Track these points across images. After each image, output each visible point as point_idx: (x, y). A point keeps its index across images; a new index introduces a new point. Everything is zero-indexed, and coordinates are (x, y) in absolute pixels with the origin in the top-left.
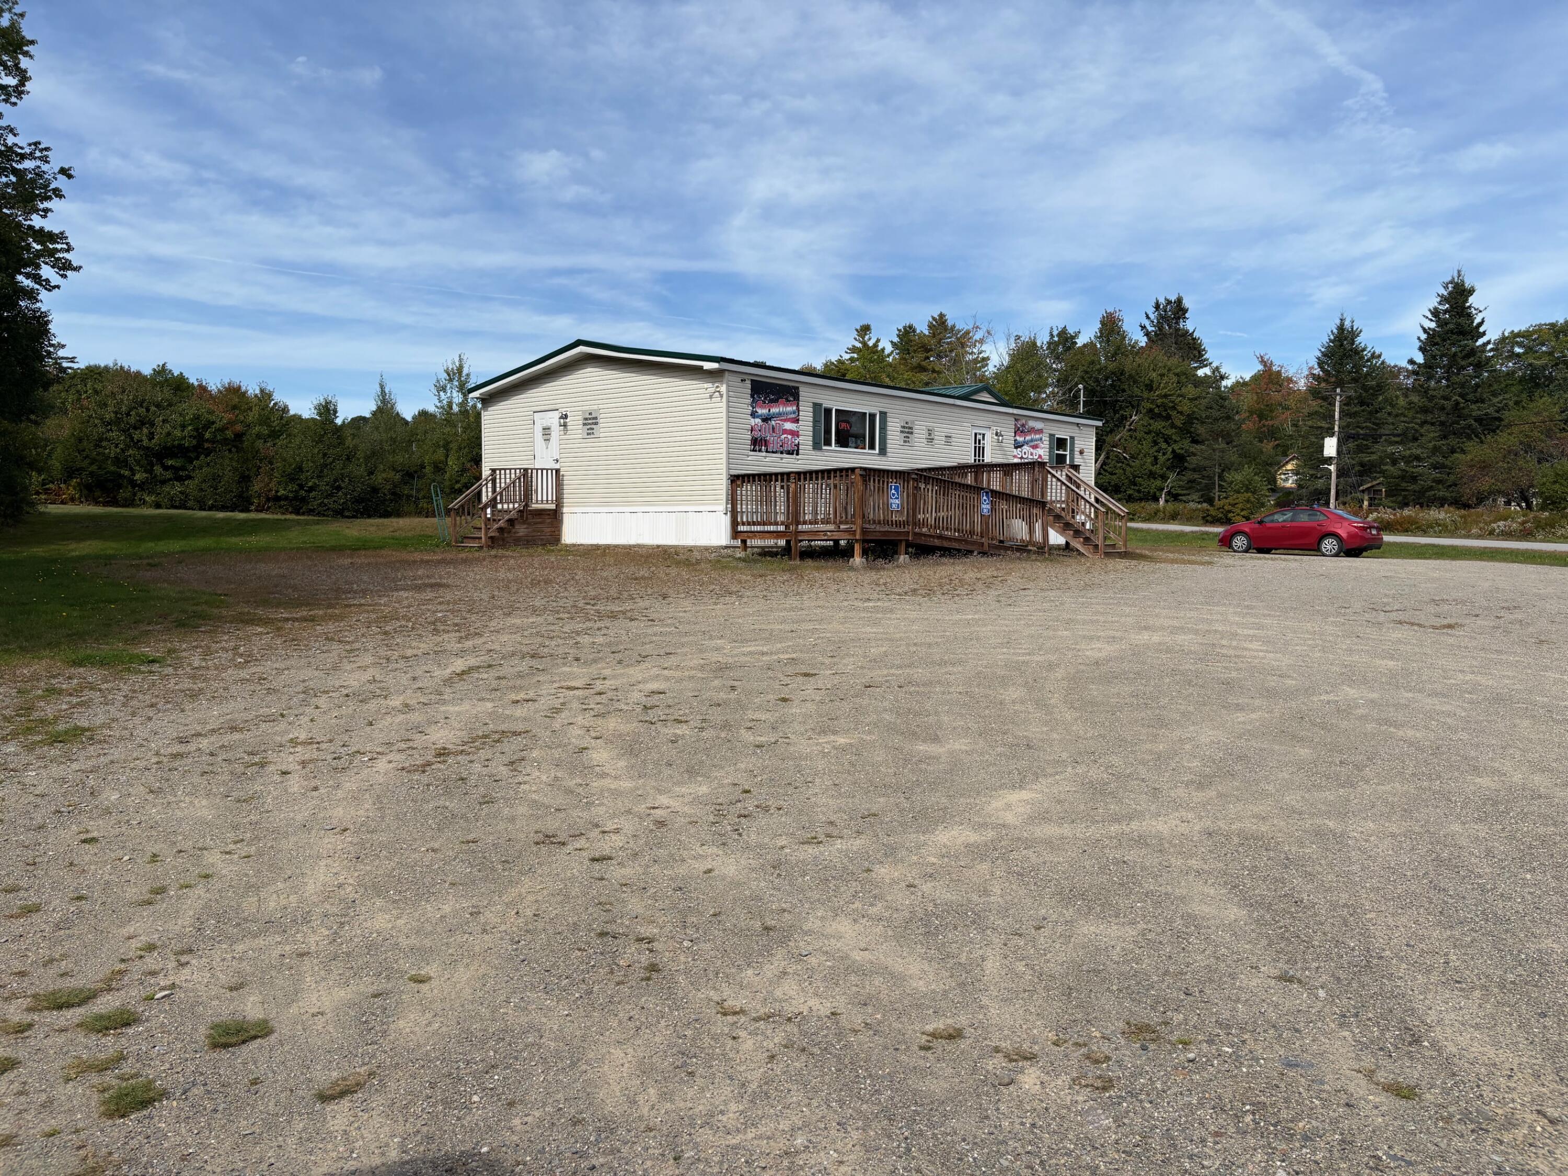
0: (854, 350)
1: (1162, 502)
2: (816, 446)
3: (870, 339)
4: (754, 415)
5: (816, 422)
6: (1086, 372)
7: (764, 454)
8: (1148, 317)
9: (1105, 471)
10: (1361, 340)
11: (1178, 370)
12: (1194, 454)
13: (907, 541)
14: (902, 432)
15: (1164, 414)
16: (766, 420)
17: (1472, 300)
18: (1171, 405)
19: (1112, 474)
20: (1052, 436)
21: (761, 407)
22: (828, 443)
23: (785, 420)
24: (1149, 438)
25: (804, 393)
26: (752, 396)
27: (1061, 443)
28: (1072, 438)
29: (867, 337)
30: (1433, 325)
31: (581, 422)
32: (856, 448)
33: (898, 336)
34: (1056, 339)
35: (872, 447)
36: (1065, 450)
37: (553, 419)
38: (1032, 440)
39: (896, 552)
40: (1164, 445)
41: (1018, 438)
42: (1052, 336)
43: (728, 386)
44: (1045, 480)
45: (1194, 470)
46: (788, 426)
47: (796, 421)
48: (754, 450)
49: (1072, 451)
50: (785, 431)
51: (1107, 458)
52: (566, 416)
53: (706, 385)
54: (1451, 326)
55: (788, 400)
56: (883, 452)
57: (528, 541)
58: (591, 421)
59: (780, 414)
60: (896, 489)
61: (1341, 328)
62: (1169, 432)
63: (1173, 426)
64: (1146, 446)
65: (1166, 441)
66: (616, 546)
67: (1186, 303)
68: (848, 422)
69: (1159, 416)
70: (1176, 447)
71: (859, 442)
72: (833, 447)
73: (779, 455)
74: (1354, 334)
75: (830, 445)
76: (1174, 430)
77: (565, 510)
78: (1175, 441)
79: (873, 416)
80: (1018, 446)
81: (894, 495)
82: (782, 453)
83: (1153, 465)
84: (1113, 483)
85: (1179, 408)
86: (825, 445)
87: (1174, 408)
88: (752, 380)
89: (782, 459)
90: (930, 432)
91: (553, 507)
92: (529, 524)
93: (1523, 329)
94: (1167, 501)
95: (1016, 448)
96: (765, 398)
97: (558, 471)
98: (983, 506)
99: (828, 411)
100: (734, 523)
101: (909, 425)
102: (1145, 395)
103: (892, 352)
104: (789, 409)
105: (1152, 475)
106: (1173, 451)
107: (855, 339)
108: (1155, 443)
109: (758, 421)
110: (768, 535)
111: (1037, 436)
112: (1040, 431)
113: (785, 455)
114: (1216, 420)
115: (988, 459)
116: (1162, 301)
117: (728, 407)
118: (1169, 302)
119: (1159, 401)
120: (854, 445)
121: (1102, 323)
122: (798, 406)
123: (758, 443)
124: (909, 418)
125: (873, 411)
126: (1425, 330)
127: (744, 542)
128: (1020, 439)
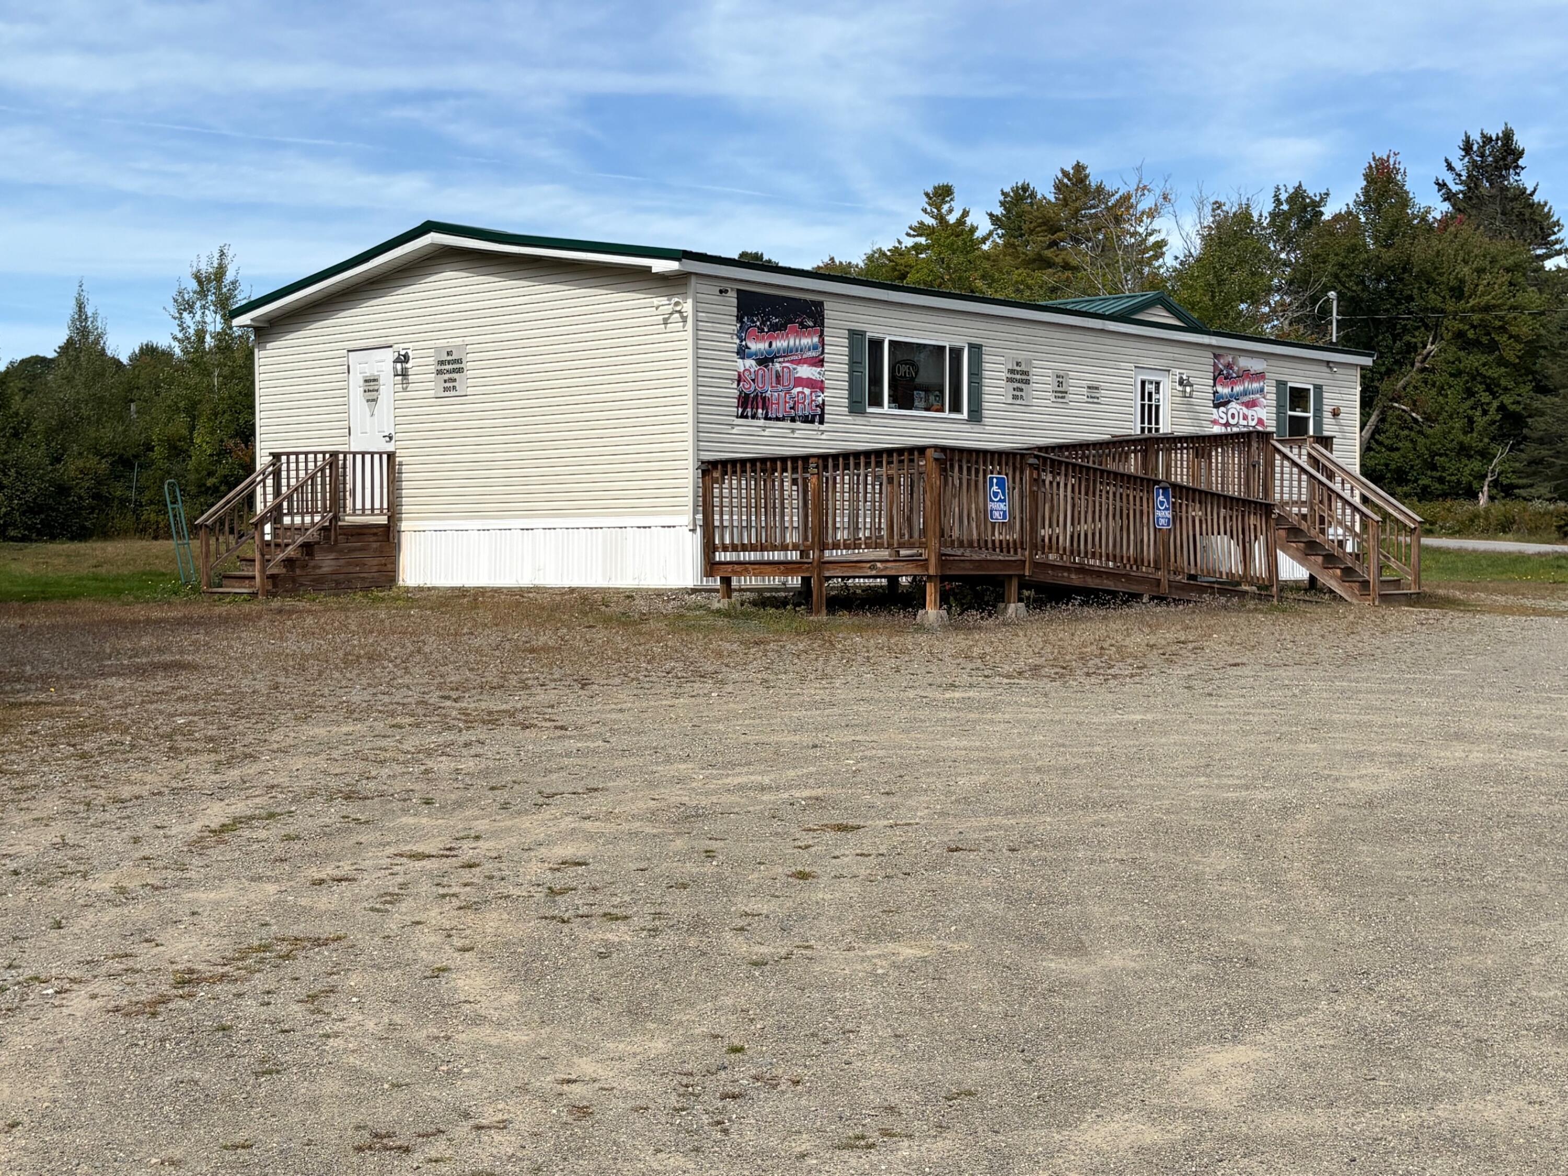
0: (921, 229)
1: (1483, 499)
2: (856, 407)
3: (951, 211)
4: (742, 352)
5: (854, 363)
6: (1343, 266)
7: (762, 422)
8: (1450, 167)
9: (1380, 443)
11: (1511, 261)
12: (1543, 414)
13: (1021, 577)
14: (1009, 380)
15: (1485, 340)
16: (764, 361)
18: (1498, 323)
19: (1391, 449)
20: (1281, 384)
21: (757, 339)
22: (876, 401)
23: (799, 362)
24: (1459, 383)
25: (833, 313)
26: (740, 319)
27: (1298, 397)
28: (1318, 388)
29: (945, 207)
31: (433, 368)
32: (927, 409)
33: (1002, 204)
34: (1285, 207)
35: (956, 407)
36: (1306, 410)
37: (382, 364)
38: (1245, 393)
39: (1001, 598)
40: (1485, 397)
41: (1219, 389)
42: (1278, 201)
43: (696, 302)
44: (1270, 464)
45: (1541, 441)
46: (805, 371)
47: (819, 362)
48: (743, 416)
49: (1318, 410)
50: (799, 382)
51: (1382, 420)
52: (406, 358)
53: (656, 301)
55: (803, 326)
56: (976, 415)
57: (338, 583)
58: (450, 367)
59: (788, 352)
60: (1001, 484)
62: (1494, 372)
63: (1502, 362)
64: (1453, 396)
65: (1488, 389)
66: (497, 591)
67: (1521, 140)
68: (913, 364)
69: (1477, 343)
70: (1507, 400)
71: (932, 398)
72: (886, 409)
73: (788, 424)
75: (879, 404)
76: (1503, 370)
77: (404, 526)
78: (1506, 389)
79: (956, 353)
80: (1220, 403)
81: (996, 494)
82: (793, 420)
83: (1465, 433)
84: (1393, 466)
85: (1514, 330)
86: (870, 405)
87: (1503, 329)
88: (739, 291)
89: (793, 430)
90: (1060, 379)
91: (383, 520)
92: (341, 551)
94: (1492, 498)
95: (1217, 406)
96: (763, 323)
97: (391, 456)
98: (1158, 513)
99: (876, 345)
100: (709, 548)
101: (1023, 368)
102: (1450, 306)
103: (990, 234)
104: (806, 341)
105: (1464, 451)
106: (1502, 408)
107: (925, 211)
108: (1470, 393)
109: (750, 363)
110: (769, 568)
111: (1256, 385)
112: (1260, 376)
113: (798, 425)
115: (1165, 427)
116: (1476, 137)
117: (697, 339)
118: (1487, 140)
119: (1476, 318)
120: (923, 404)
121: (1367, 177)
122: (821, 335)
123: (750, 404)
124: (1022, 356)
125: (958, 344)
127: (726, 581)
128: (1224, 390)
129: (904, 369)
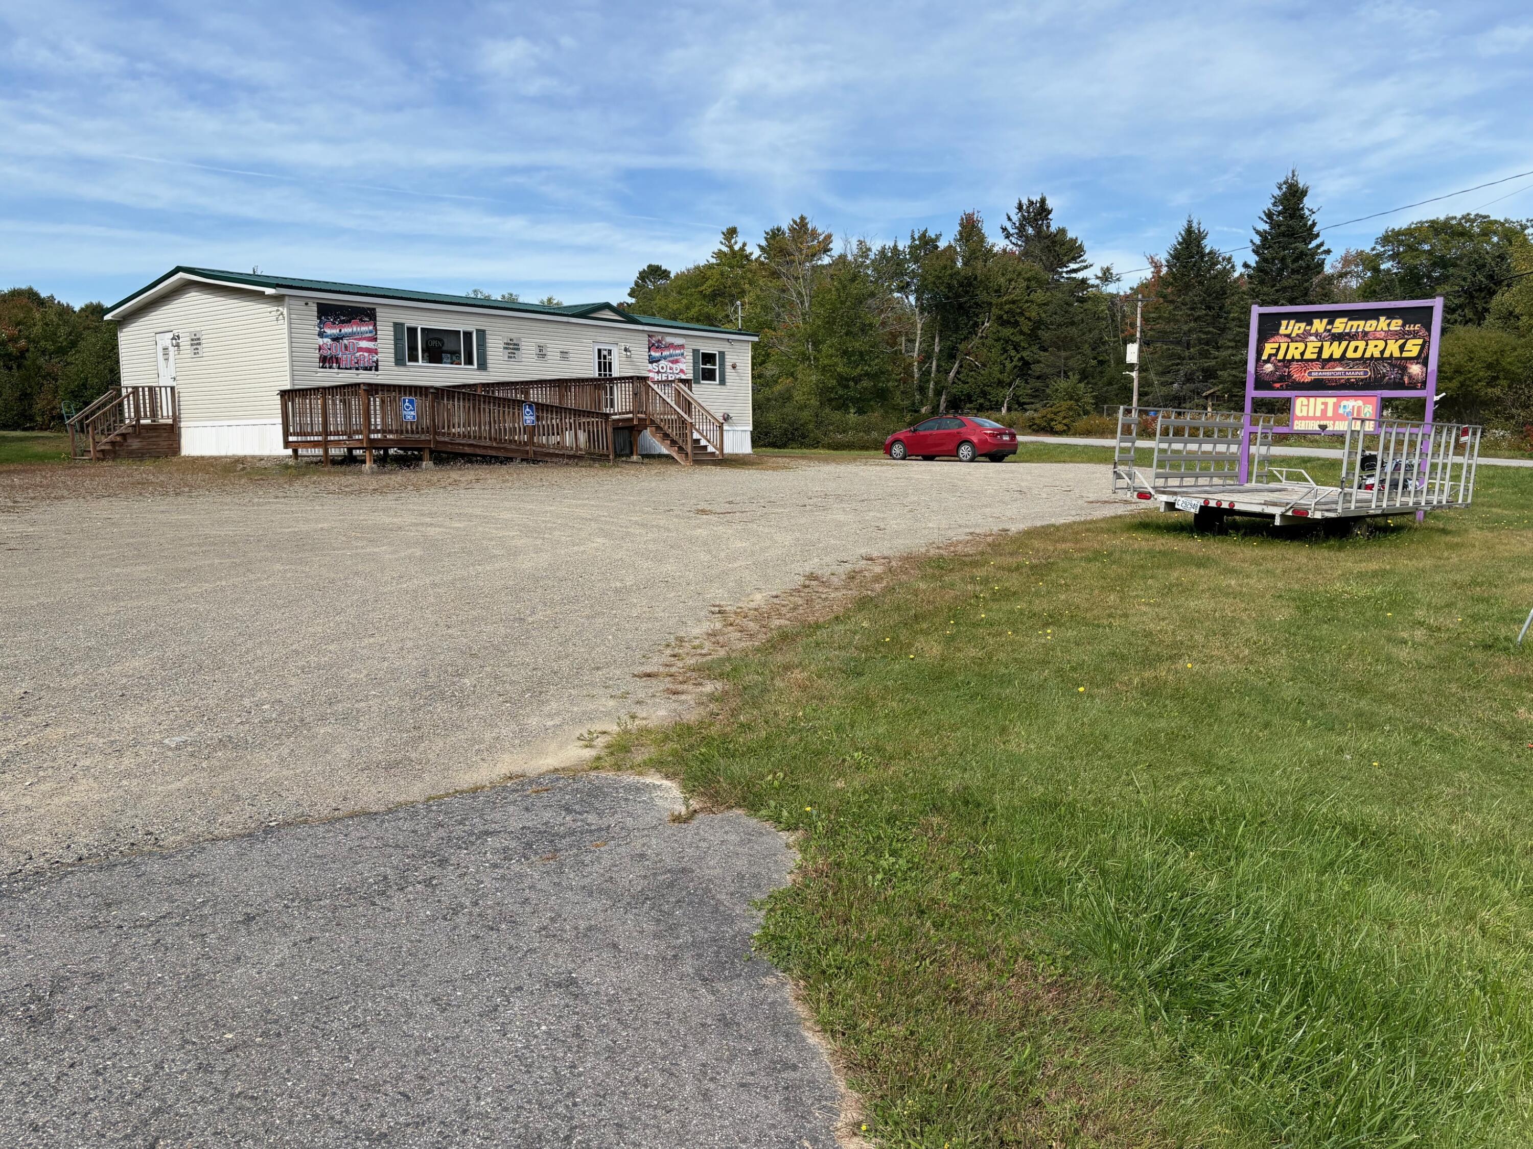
0: (720, 254)
1: (1004, 410)
2: (399, 361)
3: (736, 243)
4: (321, 335)
5: (397, 340)
6: (939, 278)
7: (336, 370)
8: (1009, 219)
9: (959, 380)
10: (1208, 245)
11: (1028, 275)
12: (1039, 362)
13: (430, 448)
14: (505, 348)
15: (1012, 320)
16: (336, 339)
17: (1308, 203)
18: (1019, 310)
19: (965, 383)
20: (696, 352)
21: (332, 328)
22: (413, 358)
23: (360, 339)
24: (999, 345)
25: (380, 313)
26: (319, 318)
27: (708, 358)
28: (722, 354)
29: (733, 241)
30: (1267, 227)
31: (189, 343)
32: (452, 363)
33: (766, 239)
34: (917, 242)
35: (469, 361)
36: (715, 365)
37: (165, 341)
38: (671, 356)
40: (1013, 353)
41: (653, 353)
42: (913, 239)
43: (289, 309)
44: (647, 394)
45: (1038, 378)
46: (364, 344)
47: (375, 339)
48: (323, 367)
49: (722, 365)
50: (360, 349)
51: (961, 366)
52: (178, 337)
53: (269, 309)
54: (1283, 228)
55: (361, 320)
56: (483, 366)
57: (143, 454)
58: (196, 342)
59: (351, 335)
60: (411, 402)
61: (1189, 231)
62: (1018, 338)
63: (1021, 333)
64: (995, 354)
65: (1015, 349)
66: (202, 458)
67: (1050, 204)
68: (441, 340)
69: (1008, 322)
70: (1025, 354)
71: (454, 358)
72: (420, 363)
73: (354, 371)
74: (1201, 236)
75: (417, 360)
76: (1022, 337)
77: (182, 424)
78: (1024, 348)
79: (468, 335)
80: (652, 361)
81: (408, 407)
82: (357, 369)
83: (1001, 373)
84: (965, 393)
85: (1027, 314)
86: (409, 361)
87: (1022, 314)
88: (318, 304)
89: (358, 375)
90: (541, 348)
91: (170, 421)
92: (144, 438)
94: (1009, 409)
95: (651, 362)
96: (335, 319)
97: (172, 388)
98: (525, 417)
99: (412, 331)
100: (286, 433)
101: (515, 342)
102: (994, 301)
103: (760, 256)
104: (364, 329)
105: (1000, 383)
106: (1022, 359)
107: (721, 243)
108: (1005, 351)
109: (327, 341)
110: (308, 444)
111: (678, 352)
112: (682, 347)
113: (361, 371)
114: (1060, 325)
115: (615, 373)
116: (1025, 202)
117: (290, 328)
118: (1031, 203)
119: (1007, 307)
120: (449, 361)
121: (961, 225)
122: (375, 325)
123: (326, 361)
124: (513, 336)
125: (469, 329)
126: (1258, 232)
127: (295, 451)
128: (656, 354)
129: (434, 343)
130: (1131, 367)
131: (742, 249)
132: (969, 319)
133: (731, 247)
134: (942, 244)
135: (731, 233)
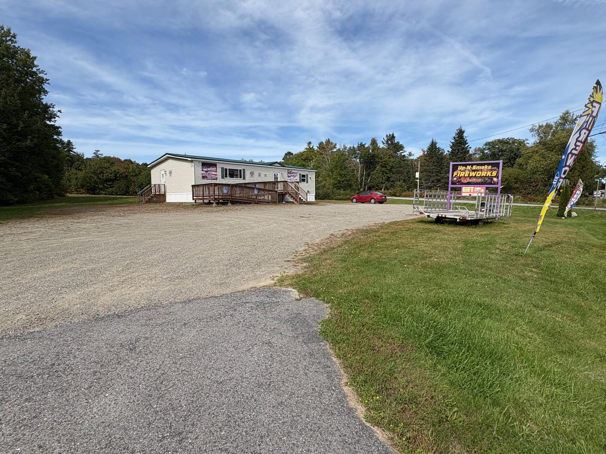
1: (383, 190)
2: (223, 177)
4: (202, 170)
5: (222, 172)
7: (206, 180)
8: (384, 139)
10: (438, 146)
11: (389, 154)
12: (392, 177)
13: (230, 200)
14: (250, 174)
16: (206, 172)
17: (465, 134)
20: (300, 174)
21: (205, 169)
22: (226, 176)
25: (218, 165)
26: (202, 166)
27: (304, 176)
28: (307, 175)
30: (454, 141)
32: (236, 178)
33: (319, 145)
34: (360, 145)
35: (241, 177)
37: (163, 172)
38: (294, 175)
39: (228, 203)
40: (385, 175)
43: (195, 164)
44: (287, 185)
45: (392, 181)
46: (213, 173)
47: (216, 172)
48: (203, 179)
49: (307, 178)
50: (213, 174)
52: (166, 171)
53: (189, 164)
54: (458, 141)
55: (213, 167)
56: (244, 178)
57: (157, 202)
58: (170, 173)
59: (211, 170)
61: (433, 142)
63: (388, 169)
64: (380, 175)
66: (172, 203)
67: (395, 135)
68: (233, 172)
69: (384, 166)
71: (237, 176)
72: (228, 178)
74: (436, 144)
77: (167, 194)
78: (388, 173)
79: (240, 170)
80: (289, 177)
81: (225, 189)
82: (212, 179)
83: (382, 180)
87: (387, 164)
88: (202, 162)
89: (212, 181)
90: (259, 174)
91: (164, 193)
92: (157, 197)
93: (491, 141)
94: (384, 190)
96: (206, 167)
97: (165, 185)
98: (255, 192)
99: (226, 169)
100: (193, 196)
101: (253, 172)
102: (380, 161)
103: (317, 149)
104: (214, 169)
105: (382, 183)
106: (387, 176)
107: (307, 146)
108: (383, 174)
109: (204, 172)
110: (199, 199)
112: (297, 173)
114: (398, 167)
115: (279, 180)
117: (194, 169)
118: (390, 135)
119: (383, 163)
121: (372, 141)
122: (216, 168)
123: (204, 177)
125: (240, 169)
126: (451, 142)
127: (195, 201)
128: (289, 175)
129: (231, 173)
130: (417, 179)
131: (312, 147)
132: (373, 166)
133: (309, 147)
134: (366, 146)
135: (310, 143)
